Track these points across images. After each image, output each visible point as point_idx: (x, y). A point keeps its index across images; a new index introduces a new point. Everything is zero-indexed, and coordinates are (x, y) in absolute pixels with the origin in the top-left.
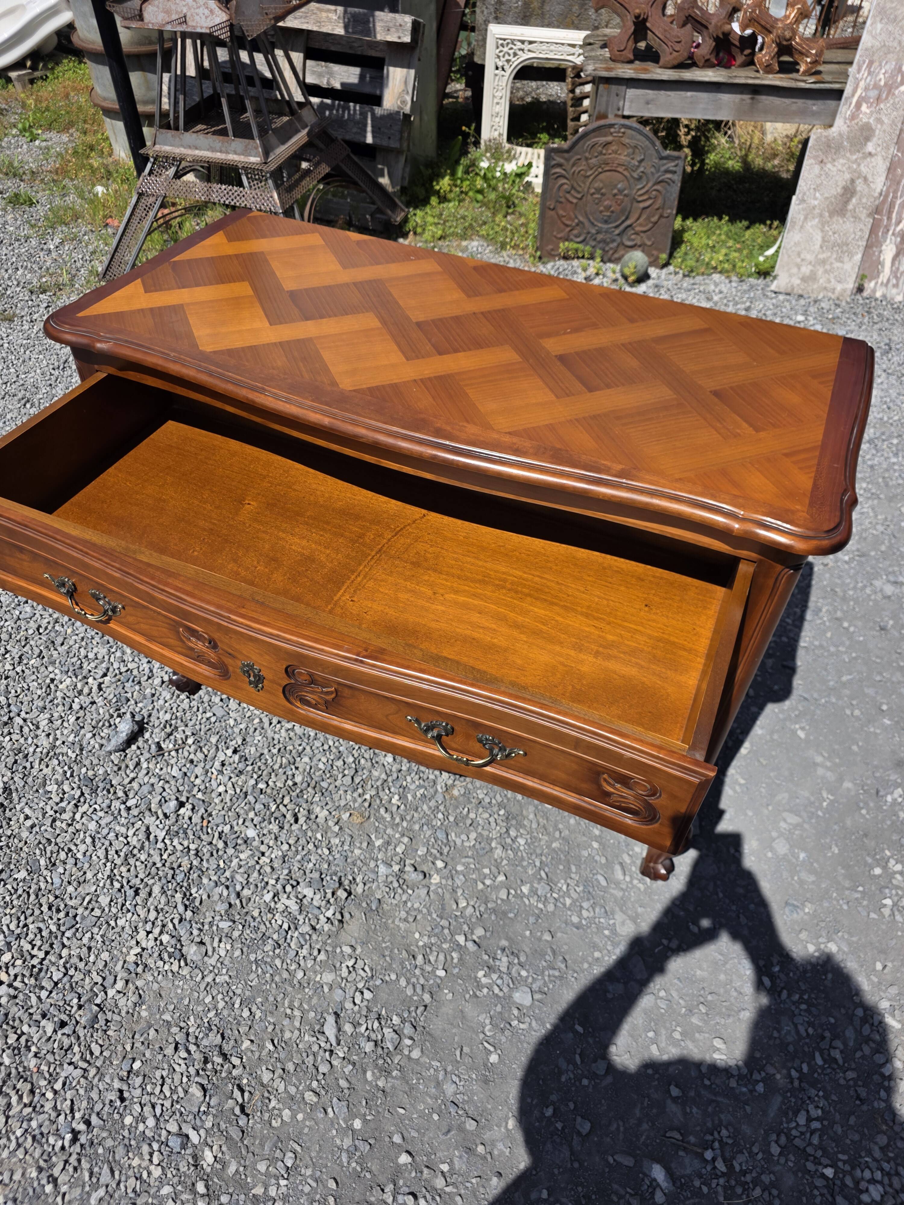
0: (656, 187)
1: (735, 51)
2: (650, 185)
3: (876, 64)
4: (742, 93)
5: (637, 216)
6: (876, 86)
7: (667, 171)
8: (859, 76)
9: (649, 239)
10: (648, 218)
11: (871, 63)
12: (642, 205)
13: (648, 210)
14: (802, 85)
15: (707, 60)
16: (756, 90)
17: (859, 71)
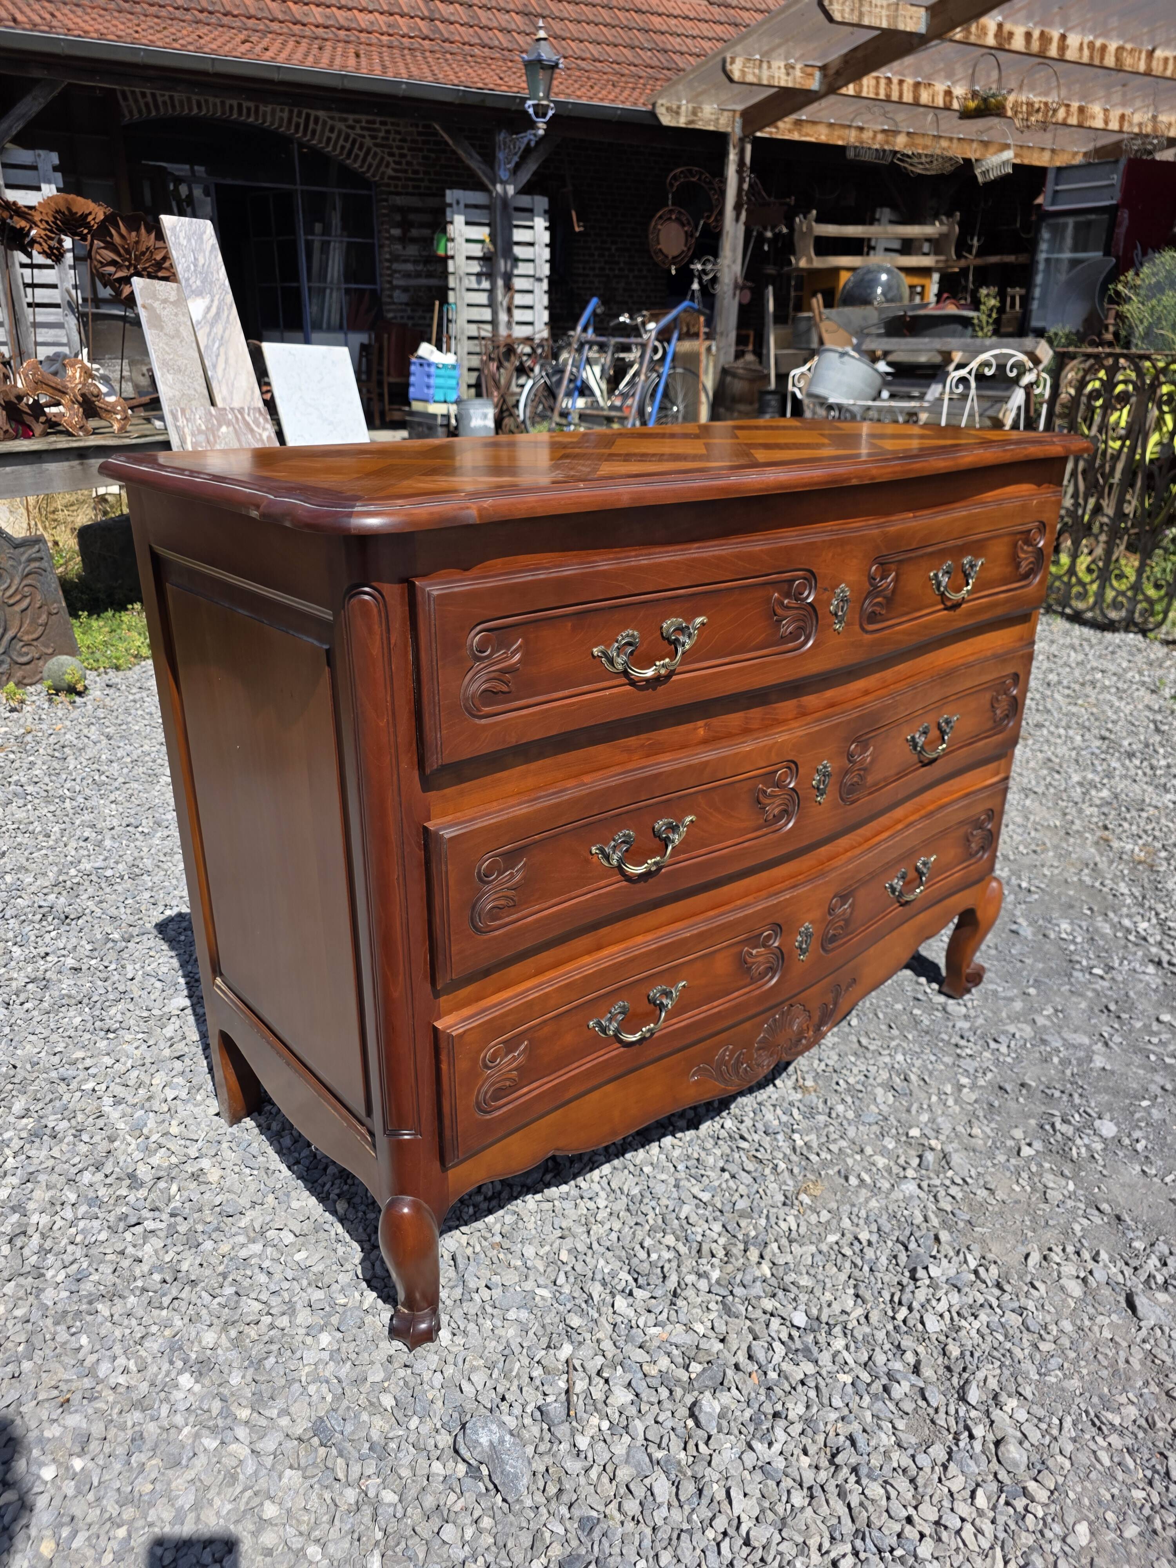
0: (25, 582)
1: (29, 420)
2: (17, 581)
3: (188, 412)
4: (67, 460)
5: (17, 623)
6: (200, 432)
7: (30, 560)
8: (179, 423)
9: (47, 646)
10: (33, 621)
11: (183, 411)
12: (18, 608)
13: (29, 612)
14: (127, 441)
15: (6, 432)
16: (82, 454)
17: (175, 418)
